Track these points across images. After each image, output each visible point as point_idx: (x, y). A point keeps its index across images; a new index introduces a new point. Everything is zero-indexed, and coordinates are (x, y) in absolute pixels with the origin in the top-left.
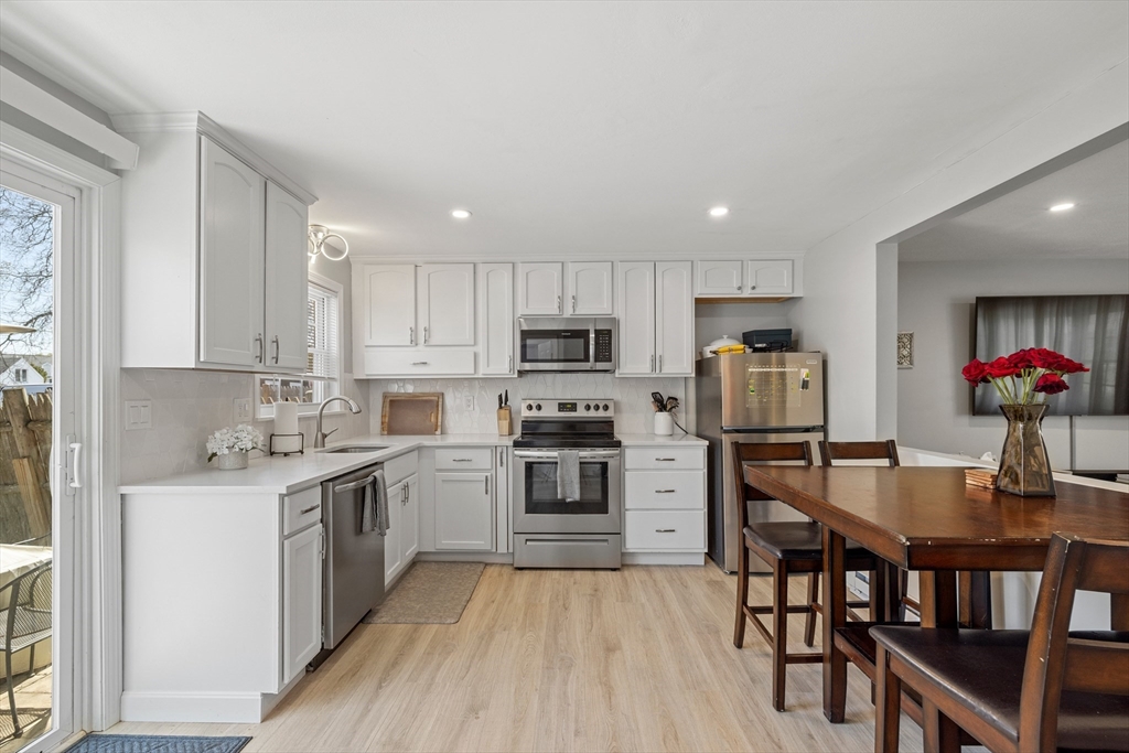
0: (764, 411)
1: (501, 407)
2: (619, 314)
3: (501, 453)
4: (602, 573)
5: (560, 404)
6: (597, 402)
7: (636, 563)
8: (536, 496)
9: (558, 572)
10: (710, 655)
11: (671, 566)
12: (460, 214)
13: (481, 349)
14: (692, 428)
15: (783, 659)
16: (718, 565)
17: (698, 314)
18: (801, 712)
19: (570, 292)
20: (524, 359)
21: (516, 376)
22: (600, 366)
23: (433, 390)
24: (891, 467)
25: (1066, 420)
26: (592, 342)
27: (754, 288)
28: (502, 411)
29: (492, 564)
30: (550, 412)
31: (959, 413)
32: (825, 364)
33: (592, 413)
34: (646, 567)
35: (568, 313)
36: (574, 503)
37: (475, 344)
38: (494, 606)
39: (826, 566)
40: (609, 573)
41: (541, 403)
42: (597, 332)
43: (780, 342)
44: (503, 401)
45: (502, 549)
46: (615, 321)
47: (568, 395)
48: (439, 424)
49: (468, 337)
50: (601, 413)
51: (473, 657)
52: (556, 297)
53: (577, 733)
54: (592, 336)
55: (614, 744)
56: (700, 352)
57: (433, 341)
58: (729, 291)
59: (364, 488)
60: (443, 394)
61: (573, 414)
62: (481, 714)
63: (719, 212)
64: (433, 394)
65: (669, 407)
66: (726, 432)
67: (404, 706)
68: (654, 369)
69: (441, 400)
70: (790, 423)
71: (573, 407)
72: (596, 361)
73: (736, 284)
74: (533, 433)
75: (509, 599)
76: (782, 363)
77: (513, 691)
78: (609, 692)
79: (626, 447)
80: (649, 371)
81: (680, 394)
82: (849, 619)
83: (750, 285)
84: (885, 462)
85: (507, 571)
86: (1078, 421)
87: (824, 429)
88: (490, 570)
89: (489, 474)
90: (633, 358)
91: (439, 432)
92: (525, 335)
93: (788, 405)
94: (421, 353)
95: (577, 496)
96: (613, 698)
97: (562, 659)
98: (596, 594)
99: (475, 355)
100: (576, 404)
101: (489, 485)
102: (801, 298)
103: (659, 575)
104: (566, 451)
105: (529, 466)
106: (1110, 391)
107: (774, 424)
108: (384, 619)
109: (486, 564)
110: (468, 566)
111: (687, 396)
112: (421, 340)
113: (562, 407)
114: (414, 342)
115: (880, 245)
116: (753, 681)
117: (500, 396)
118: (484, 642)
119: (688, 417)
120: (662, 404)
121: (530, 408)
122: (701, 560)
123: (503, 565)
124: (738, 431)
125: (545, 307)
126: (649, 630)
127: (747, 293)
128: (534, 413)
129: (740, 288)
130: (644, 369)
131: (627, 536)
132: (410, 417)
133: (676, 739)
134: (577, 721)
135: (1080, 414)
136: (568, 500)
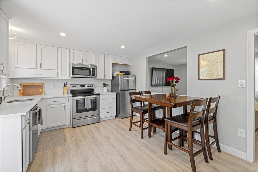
0: (125, 87)
1: (64, 87)
2: (97, 65)
3: (69, 99)
4: (95, 124)
5: (81, 86)
6: (90, 85)
7: (102, 120)
8: (79, 108)
9: (85, 126)
10: (126, 134)
11: (109, 120)
12: (63, 34)
13: (59, 71)
14: (110, 90)
15: (143, 129)
16: (118, 118)
17: (113, 66)
18: (145, 138)
19: (85, 58)
20: (73, 74)
21: (70, 78)
22: (93, 76)
23: (40, 82)
24: (150, 95)
25: (161, 87)
26: (91, 71)
27: (123, 62)
28: (65, 88)
29: (65, 128)
30: (78, 88)
31: (150, 86)
32: (136, 77)
33: (89, 88)
34: (104, 121)
35: (84, 63)
36: (89, 109)
37: (58, 69)
38: (74, 137)
39: (149, 112)
40: (97, 124)
41: (76, 85)
42: (92, 69)
43: (127, 73)
44: (65, 85)
45: (69, 123)
46: (96, 66)
47: (83, 84)
48: (43, 92)
49: (55, 67)
50: (91, 88)
51: (77, 150)
52: (81, 59)
53: (112, 155)
54: (91, 69)
55: (120, 154)
56: (113, 75)
57: (43, 67)
58: (119, 62)
59: (36, 113)
60: (44, 83)
61: (84, 88)
62: (88, 160)
63: (123, 47)
64: (40, 83)
65: (106, 86)
66: (120, 91)
67: (65, 167)
68: (104, 78)
69: (43, 85)
70: (130, 88)
71: (84, 86)
72: (92, 75)
73: (120, 61)
74: (74, 93)
75: (76, 135)
76: (128, 77)
77: (92, 153)
78: (113, 146)
79: (100, 95)
80: (103, 78)
81: (108, 83)
82: (156, 119)
83: (122, 62)
84: (149, 94)
85: (71, 129)
86: (163, 87)
87: (135, 89)
88: (66, 130)
89: (65, 104)
90: (100, 75)
91: (43, 94)
92: (74, 68)
93: (129, 85)
94: (38, 71)
95: (90, 107)
96: (114, 147)
97: (99, 143)
98: (97, 129)
99: (58, 73)
100: (85, 86)
101: (65, 107)
102: (130, 65)
103: (108, 122)
104: (87, 97)
105: (77, 101)
106: (164, 82)
107: (126, 89)
108: (41, 150)
109: (64, 128)
110: (59, 130)
111: (110, 83)
112: (39, 67)
113: (82, 86)
114: (36, 67)
115: (146, 58)
116: (136, 136)
117: (64, 83)
118: (77, 146)
119: (110, 88)
120: (105, 85)
121: (73, 87)
122: (115, 117)
123: (69, 128)
124: (122, 90)
125: (79, 61)
126: (113, 132)
127: (122, 63)
128: (74, 88)
129: (121, 62)
130: (102, 78)
131: (100, 114)
132: (31, 90)
133: (130, 149)
134: (110, 153)
135: (163, 86)
136: (88, 108)
